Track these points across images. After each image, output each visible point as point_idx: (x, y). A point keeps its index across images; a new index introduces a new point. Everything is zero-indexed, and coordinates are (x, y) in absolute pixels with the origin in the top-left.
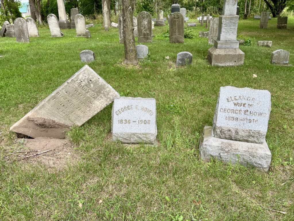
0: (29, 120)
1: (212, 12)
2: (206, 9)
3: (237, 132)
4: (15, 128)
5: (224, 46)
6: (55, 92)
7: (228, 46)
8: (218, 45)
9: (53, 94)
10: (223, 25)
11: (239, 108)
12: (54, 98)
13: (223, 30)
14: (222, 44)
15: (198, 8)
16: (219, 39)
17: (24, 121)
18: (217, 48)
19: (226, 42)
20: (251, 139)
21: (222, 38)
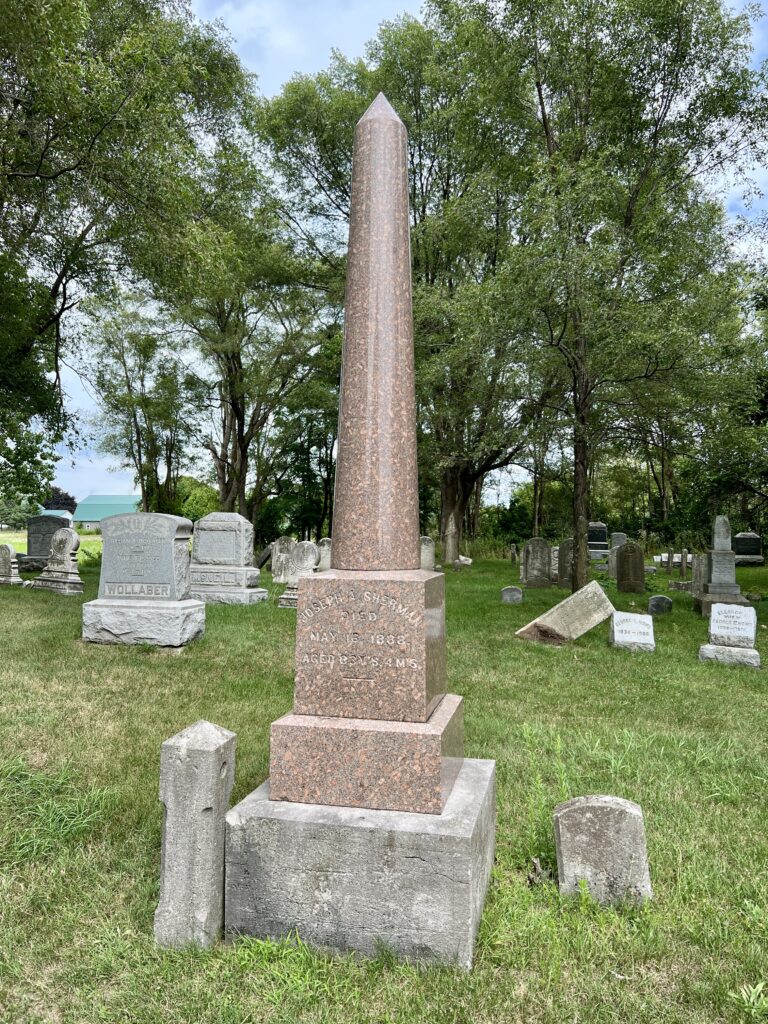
0: (535, 626)
1: (692, 545)
2: (672, 538)
3: (729, 638)
4: (521, 633)
5: (718, 590)
6: (565, 601)
7: (725, 591)
8: (710, 589)
9: (563, 603)
10: (714, 563)
11: (729, 619)
12: (563, 606)
13: (714, 568)
14: (715, 587)
15: (653, 534)
16: (710, 581)
17: (531, 627)
18: (707, 592)
19: (721, 585)
20: (742, 644)
21: (714, 579)
